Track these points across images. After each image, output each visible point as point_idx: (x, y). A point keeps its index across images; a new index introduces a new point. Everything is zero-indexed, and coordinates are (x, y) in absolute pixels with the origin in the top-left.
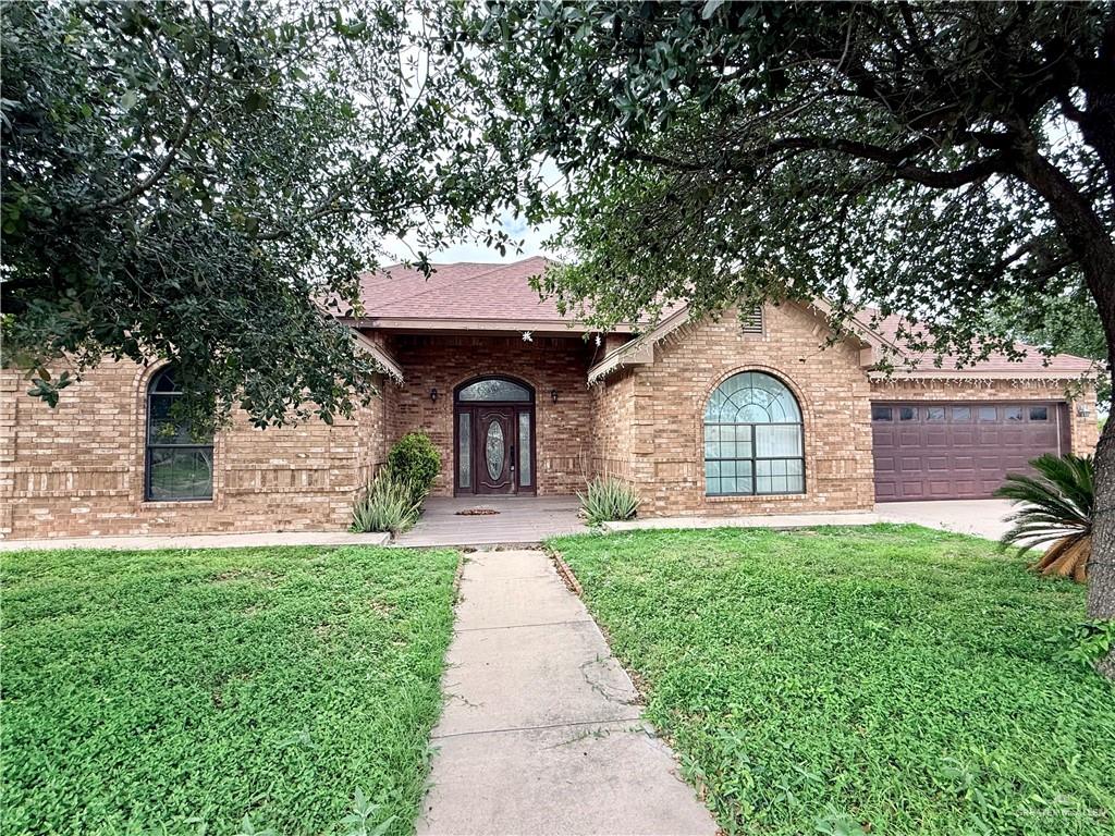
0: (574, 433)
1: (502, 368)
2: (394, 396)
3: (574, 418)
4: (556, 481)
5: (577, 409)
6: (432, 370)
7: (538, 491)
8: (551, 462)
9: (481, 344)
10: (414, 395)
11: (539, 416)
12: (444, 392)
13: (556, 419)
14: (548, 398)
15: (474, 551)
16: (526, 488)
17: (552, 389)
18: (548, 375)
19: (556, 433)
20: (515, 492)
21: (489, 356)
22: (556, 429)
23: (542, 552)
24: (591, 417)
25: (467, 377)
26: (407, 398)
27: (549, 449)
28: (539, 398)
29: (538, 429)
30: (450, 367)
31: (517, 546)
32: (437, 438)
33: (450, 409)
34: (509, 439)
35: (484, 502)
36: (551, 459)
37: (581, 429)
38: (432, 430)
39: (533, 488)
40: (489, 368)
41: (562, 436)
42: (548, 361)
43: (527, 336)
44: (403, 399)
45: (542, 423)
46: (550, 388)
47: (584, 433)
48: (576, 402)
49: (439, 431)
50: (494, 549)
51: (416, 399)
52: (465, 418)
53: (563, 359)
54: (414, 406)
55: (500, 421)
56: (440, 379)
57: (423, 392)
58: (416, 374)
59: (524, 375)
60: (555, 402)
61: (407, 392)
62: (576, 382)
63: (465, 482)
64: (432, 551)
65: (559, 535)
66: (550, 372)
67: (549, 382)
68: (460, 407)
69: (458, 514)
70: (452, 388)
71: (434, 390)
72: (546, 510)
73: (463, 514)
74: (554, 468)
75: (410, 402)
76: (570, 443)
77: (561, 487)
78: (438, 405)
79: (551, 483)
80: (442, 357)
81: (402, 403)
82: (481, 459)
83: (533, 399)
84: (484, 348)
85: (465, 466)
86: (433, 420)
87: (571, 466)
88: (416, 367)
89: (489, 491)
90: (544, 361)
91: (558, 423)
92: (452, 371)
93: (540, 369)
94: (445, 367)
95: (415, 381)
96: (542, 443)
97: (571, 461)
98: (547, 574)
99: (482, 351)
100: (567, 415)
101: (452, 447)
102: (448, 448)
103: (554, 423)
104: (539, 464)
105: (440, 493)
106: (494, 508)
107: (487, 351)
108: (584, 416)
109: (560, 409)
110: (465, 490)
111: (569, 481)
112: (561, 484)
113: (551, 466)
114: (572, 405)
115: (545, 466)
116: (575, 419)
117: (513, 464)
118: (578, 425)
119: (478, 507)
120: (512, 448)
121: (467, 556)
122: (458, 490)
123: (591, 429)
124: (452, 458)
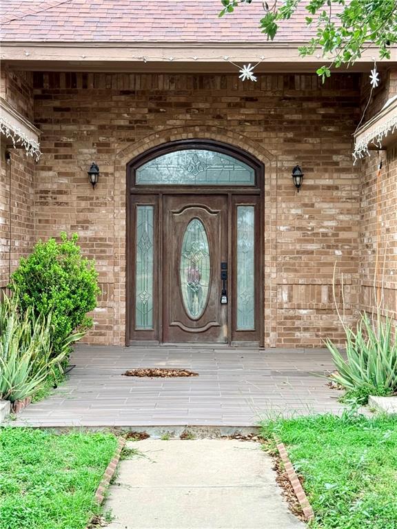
0: (331, 241)
1: (208, 129)
2: (28, 177)
3: (331, 215)
4: (297, 323)
5: (338, 199)
6: (91, 133)
7: (267, 340)
8: (291, 290)
9: (173, 88)
10: (60, 174)
11: (270, 211)
12: (110, 169)
13: (300, 217)
14: (287, 180)
15: (144, 436)
16: (247, 334)
17: (293, 164)
18: (287, 140)
19: (299, 241)
20: (229, 341)
21: (186, 107)
22: (299, 234)
23: (257, 445)
24: (362, 213)
25: (148, 144)
26: (51, 179)
27: (288, 268)
28: (271, 180)
29: (269, 234)
30: (120, 127)
31: (217, 432)
32: (96, 247)
33: (120, 198)
34: (218, 250)
35: (174, 356)
36: (291, 286)
37: (343, 235)
38: (89, 234)
39: (257, 334)
40: (186, 128)
41: (310, 247)
42: (287, 117)
43: (247, 73)
44: (44, 180)
45: (275, 223)
46: (289, 162)
47: (348, 241)
48: (337, 188)
49: (101, 235)
50: (177, 436)
51: (64, 181)
52: (145, 215)
53: (313, 111)
54: (60, 192)
55: (203, 219)
56: (103, 148)
57: (76, 170)
58: (65, 139)
59: (246, 140)
60: (298, 187)
61: (50, 169)
62: (337, 152)
63: (145, 321)
64: (72, 434)
65: (288, 416)
66: (290, 135)
67: (289, 152)
68: (136, 195)
69: (128, 374)
70: (124, 163)
71: (94, 166)
72: (275, 373)
73: (136, 374)
74: (295, 302)
75: (55, 187)
76: (323, 259)
77: (307, 335)
78: (100, 192)
79: (289, 326)
80: (107, 110)
81: (41, 187)
82: (170, 282)
83: (260, 181)
84: (178, 93)
85: (145, 295)
86: (91, 216)
87: (325, 298)
88: (64, 127)
89: (183, 336)
90: (281, 116)
91: (304, 224)
92: (124, 134)
93: (273, 129)
94: (112, 128)
95: (62, 151)
96: (275, 258)
97: (325, 290)
98: (259, 482)
99: (173, 99)
100: (319, 211)
101: (123, 263)
102: (115, 264)
103: (297, 223)
104: (269, 294)
105: (102, 339)
106: (189, 365)
107: (182, 99)
108: (349, 212)
109: (306, 201)
110: (144, 335)
111: (321, 324)
112: (306, 329)
113: (290, 298)
114: (329, 193)
115: (279, 297)
116: (332, 218)
117: (224, 293)
118: (337, 229)
119: (163, 364)
120: (224, 266)
121: (131, 444)
122: (132, 334)
123: (362, 235)
124: (123, 280)
